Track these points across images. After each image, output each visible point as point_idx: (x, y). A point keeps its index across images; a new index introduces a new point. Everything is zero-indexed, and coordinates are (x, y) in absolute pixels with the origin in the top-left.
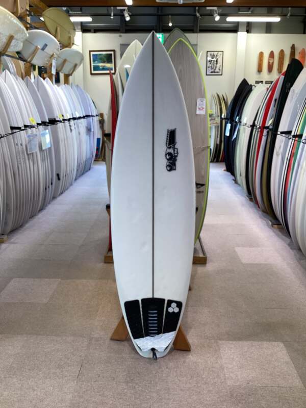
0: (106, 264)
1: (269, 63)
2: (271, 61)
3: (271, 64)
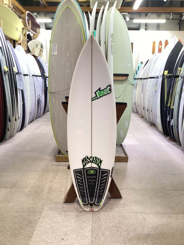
0: (57, 162)
3: (160, 49)
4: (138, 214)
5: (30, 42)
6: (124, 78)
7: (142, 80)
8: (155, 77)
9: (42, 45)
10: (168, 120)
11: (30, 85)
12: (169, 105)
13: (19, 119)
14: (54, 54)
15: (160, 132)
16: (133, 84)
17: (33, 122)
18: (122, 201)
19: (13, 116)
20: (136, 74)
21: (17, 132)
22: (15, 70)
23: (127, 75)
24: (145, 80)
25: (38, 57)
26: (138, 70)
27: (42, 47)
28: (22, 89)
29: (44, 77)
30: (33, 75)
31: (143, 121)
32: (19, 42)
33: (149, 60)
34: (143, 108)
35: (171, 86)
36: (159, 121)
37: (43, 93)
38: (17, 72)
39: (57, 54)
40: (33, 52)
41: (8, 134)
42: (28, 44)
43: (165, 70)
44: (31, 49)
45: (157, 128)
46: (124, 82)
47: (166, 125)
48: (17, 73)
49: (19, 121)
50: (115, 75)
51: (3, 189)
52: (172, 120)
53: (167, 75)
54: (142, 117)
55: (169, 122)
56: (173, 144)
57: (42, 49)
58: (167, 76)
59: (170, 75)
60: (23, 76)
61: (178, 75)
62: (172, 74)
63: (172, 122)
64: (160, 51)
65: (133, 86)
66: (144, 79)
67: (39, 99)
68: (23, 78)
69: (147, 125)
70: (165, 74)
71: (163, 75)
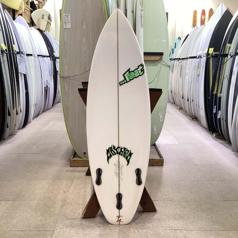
0: (71, 167)
1: (201, 19)
2: (203, 18)
3: (203, 20)
4: (178, 231)
5: (34, 12)
6: (157, 58)
7: (180, 61)
8: (197, 57)
9: (49, 15)
10: (214, 111)
11: (35, 67)
12: (215, 92)
13: (21, 112)
14: (66, 27)
15: (203, 127)
16: (169, 65)
17: (39, 117)
18: (157, 216)
19: (14, 108)
20: (173, 53)
21: (19, 129)
22: (16, 48)
23: (161, 54)
24: (184, 61)
25: (44, 31)
26: (175, 47)
27: (49, 18)
28: (25, 74)
29: (52, 57)
30: (38, 56)
31: (182, 114)
32: (20, 12)
33: (188, 35)
34: (181, 97)
35: (218, 68)
36: (202, 113)
37: (52, 79)
38: (19, 51)
39: (70, 27)
40: (38, 25)
41: (7, 131)
42: (32, 14)
43: (210, 47)
44: (35, 22)
45: (200, 122)
46: (158, 62)
47: (212, 118)
48: (18, 53)
49: (22, 116)
50: (146, 54)
51: (3, 203)
52: (219, 111)
53: (212, 53)
54: (181, 109)
55: (216, 114)
56: (221, 143)
57: (49, 21)
58: (212, 55)
59: (216, 53)
60: (26, 56)
61: (227, 53)
62: (218, 53)
63: (219, 115)
64: (203, 22)
65: (169, 68)
66: (183, 59)
67: (47, 86)
68: (26, 60)
69: (187, 119)
70: (209, 53)
71: (208, 54)
